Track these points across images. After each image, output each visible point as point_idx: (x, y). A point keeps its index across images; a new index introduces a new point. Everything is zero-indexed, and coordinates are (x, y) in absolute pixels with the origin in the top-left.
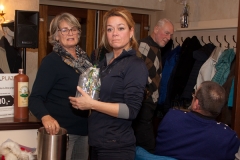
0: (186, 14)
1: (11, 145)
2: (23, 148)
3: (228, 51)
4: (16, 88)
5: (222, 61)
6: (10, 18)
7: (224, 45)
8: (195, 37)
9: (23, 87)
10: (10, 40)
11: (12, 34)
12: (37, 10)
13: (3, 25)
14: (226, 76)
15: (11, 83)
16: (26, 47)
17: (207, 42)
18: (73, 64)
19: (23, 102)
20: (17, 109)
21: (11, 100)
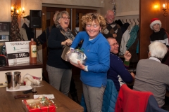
0: (115, 9)
1: (28, 76)
2: (34, 78)
3: (135, 26)
4: (30, 48)
5: (133, 31)
6: (27, 14)
7: (134, 23)
8: (119, 20)
9: (34, 47)
10: (28, 25)
11: (29, 21)
12: (41, 9)
13: (24, 18)
14: (135, 38)
15: (27, 46)
16: (36, 28)
17: (125, 22)
18: (65, 34)
19: (34, 55)
20: (31, 59)
21: (28, 54)
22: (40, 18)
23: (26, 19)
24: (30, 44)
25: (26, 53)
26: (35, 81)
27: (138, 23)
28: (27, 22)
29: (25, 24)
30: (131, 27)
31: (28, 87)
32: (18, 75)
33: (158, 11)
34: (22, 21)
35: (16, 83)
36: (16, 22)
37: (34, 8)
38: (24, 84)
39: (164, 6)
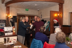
0: (42, 16)
1: (12, 39)
2: (14, 40)
6: (12, 17)
8: (43, 20)
9: (14, 29)
10: (12, 21)
12: (17, 16)
15: (12, 28)
16: (15, 22)
17: (45, 20)
20: (13, 33)
21: (12, 31)
22: (16, 19)
23: (11, 19)
24: (13, 28)
25: (11, 31)
26: (15, 41)
27: (49, 21)
28: (12, 20)
29: (11, 21)
30: (47, 22)
31: (12, 43)
32: (9, 39)
33: (56, 16)
34: (10, 20)
35: (8, 42)
36: (8, 20)
37: (14, 15)
38: (11, 42)
39: (58, 15)
